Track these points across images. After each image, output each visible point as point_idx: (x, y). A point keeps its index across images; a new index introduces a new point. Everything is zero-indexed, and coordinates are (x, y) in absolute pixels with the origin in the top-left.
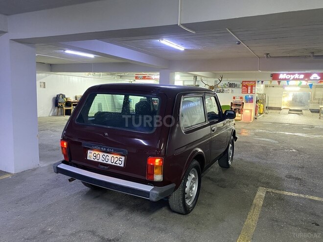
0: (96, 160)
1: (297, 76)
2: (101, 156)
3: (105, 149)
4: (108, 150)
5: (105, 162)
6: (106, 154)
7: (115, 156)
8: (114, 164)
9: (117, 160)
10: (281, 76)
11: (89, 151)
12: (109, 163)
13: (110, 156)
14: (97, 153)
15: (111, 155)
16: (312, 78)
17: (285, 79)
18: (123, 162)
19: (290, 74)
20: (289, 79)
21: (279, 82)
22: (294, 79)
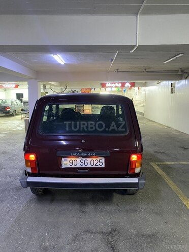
0: (73, 166)
1: (117, 85)
2: (79, 161)
3: (85, 154)
4: (89, 155)
5: (84, 166)
6: (84, 159)
7: (94, 159)
8: (94, 166)
9: (97, 162)
10: (107, 85)
11: (63, 159)
12: (89, 166)
13: (89, 159)
14: (73, 159)
15: (91, 159)
16: (126, 86)
17: (110, 87)
18: (103, 163)
19: (113, 83)
20: (112, 87)
21: (105, 89)
22: (115, 87)
